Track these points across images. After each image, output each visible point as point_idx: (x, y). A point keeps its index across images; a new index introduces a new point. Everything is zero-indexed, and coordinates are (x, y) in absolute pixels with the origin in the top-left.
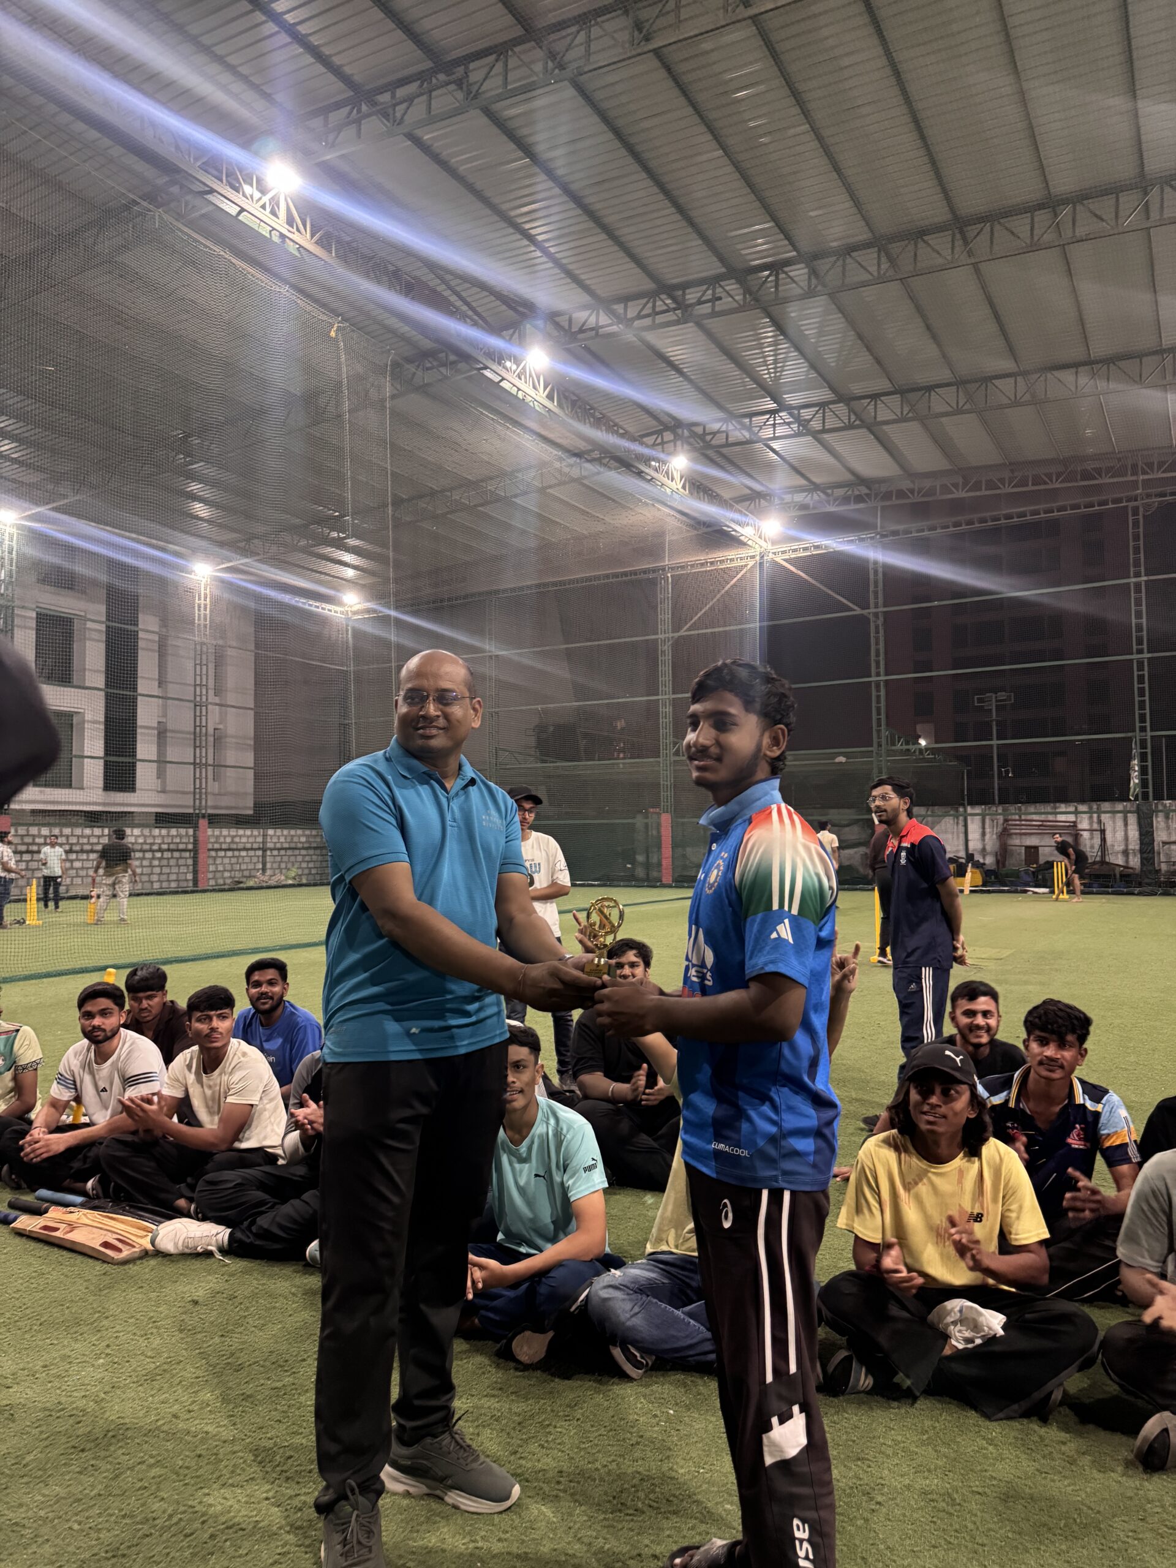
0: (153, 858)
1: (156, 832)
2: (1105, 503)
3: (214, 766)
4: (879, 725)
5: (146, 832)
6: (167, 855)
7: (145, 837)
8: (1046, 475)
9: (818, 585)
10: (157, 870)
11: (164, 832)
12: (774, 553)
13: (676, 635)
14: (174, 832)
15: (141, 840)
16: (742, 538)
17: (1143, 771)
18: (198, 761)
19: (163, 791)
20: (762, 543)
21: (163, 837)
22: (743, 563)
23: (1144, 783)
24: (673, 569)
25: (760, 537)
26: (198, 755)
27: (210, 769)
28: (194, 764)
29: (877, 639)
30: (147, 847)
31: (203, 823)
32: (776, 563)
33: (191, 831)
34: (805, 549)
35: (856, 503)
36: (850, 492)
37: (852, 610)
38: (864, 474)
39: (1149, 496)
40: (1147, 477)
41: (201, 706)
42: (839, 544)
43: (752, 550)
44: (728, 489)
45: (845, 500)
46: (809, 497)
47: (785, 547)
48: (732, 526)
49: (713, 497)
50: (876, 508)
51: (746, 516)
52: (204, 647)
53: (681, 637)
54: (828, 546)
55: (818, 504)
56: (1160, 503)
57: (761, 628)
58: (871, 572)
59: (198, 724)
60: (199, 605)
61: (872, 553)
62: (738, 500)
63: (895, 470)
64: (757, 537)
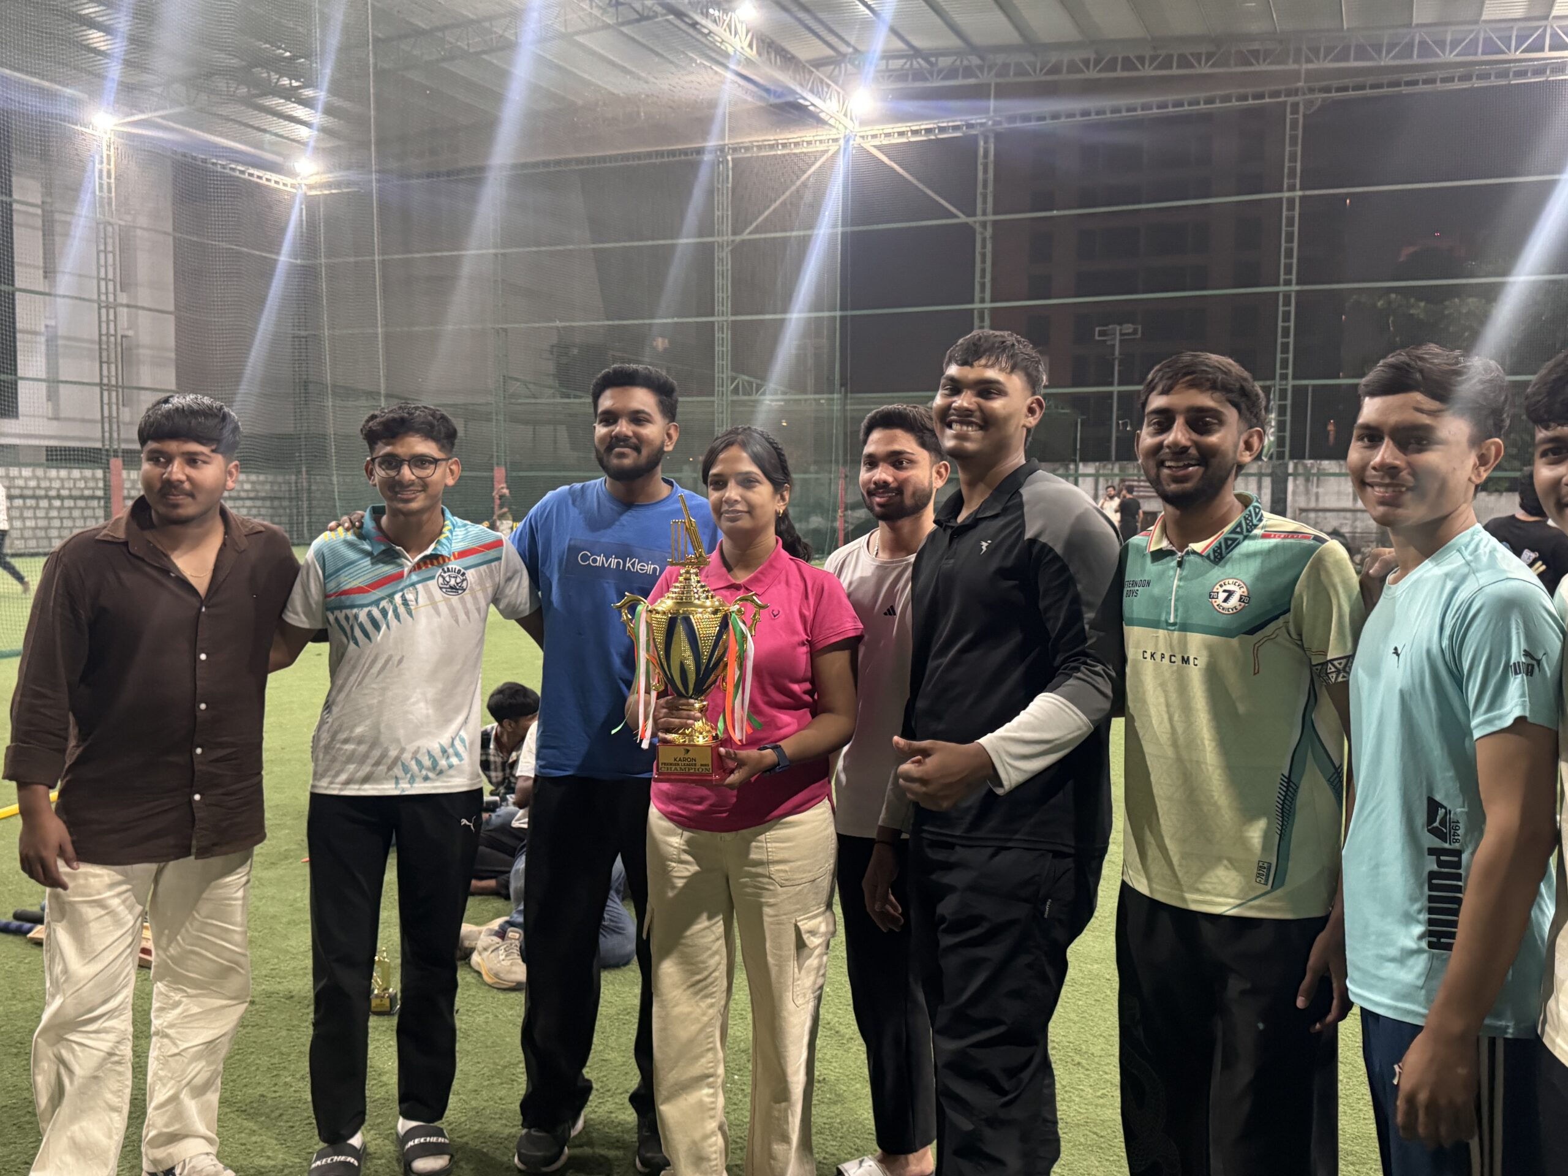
0: (51, 507)
1: (53, 473)
2: (1261, 96)
3: (123, 388)
5: (40, 472)
6: (69, 503)
7: (38, 479)
8: (1192, 54)
9: (915, 182)
10: (56, 523)
11: (63, 473)
12: (863, 137)
13: (738, 238)
14: (76, 473)
15: (33, 483)
16: (822, 115)
17: (1281, 426)
18: (105, 381)
19: (56, 418)
20: (847, 121)
21: (62, 480)
22: (823, 147)
23: (1280, 442)
24: (735, 150)
25: (845, 115)
26: (105, 373)
27: (120, 390)
28: (101, 384)
29: (984, 255)
30: (42, 493)
31: (116, 463)
32: (861, 148)
33: (99, 473)
34: (901, 134)
35: (965, 77)
36: (958, 62)
37: (956, 216)
38: (977, 40)
39: (1311, 90)
40: (1310, 66)
41: (107, 307)
42: (942, 130)
43: (834, 131)
44: (807, 49)
45: (952, 73)
46: (908, 66)
47: (877, 129)
48: (809, 99)
49: (787, 59)
50: (989, 85)
51: (828, 86)
52: (110, 229)
53: (743, 241)
54: (928, 131)
55: (919, 76)
56: (1324, 100)
57: (844, 234)
58: (980, 168)
59: (104, 331)
60: (101, 171)
61: (982, 143)
62: (819, 63)
63: (1012, 37)
64: (841, 115)
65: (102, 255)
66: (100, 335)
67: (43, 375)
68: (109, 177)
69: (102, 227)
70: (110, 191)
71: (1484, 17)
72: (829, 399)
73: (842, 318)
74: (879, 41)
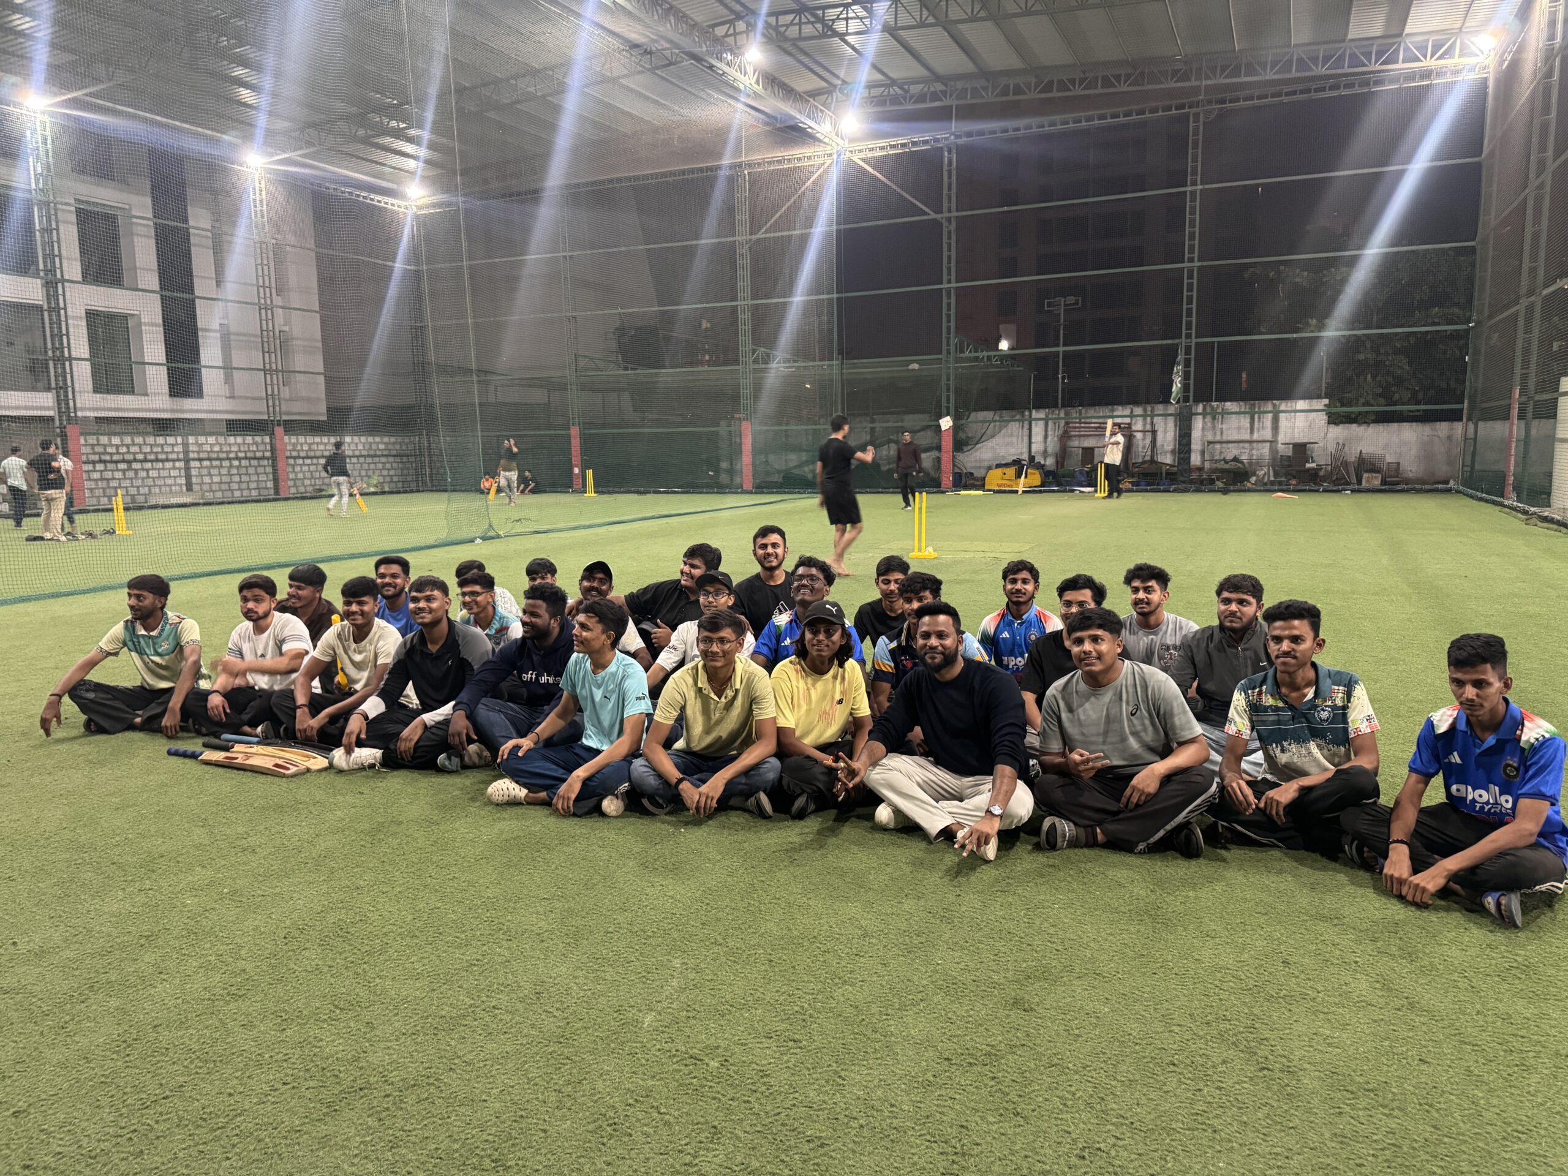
0: (231, 466)
1: (232, 439)
2: (1169, 109)
3: (283, 371)
4: (949, 333)
5: (221, 439)
6: (244, 463)
7: (221, 445)
8: (1113, 76)
9: (894, 187)
10: (236, 479)
11: (239, 440)
12: (851, 152)
13: (754, 237)
14: (249, 439)
15: (217, 448)
16: (818, 135)
17: (1186, 376)
18: (268, 367)
19: (232, 397)
20: (838, 140)
21: (239, 445)
22: (820, 161)
23: (1186, 387)
24: (750, 165)
25: (837, 135)
26: (267, 361)
27: (280, 374)
28: (264, 370)
29: (949, 245)
30: (224, 455)
31: (279, 430)
32: (850, 161)
33: (267, 439)
34: (882, 148)
35: (932, 101)
36: (926, 89)
37: (928, 214)
38: (941, 70)
39: (1210, 102)
40: (1209, 82)
41: (266, 309)
42: (914, 144)
43: (829, 148)
44: (805, 83)
45: (921, 98)
46: (886, 93)
47: (862, 145)
48: (808, 123)
49: (788, 92)
50: (951, 106)
51: (822, 111)
52: (264, 246)
53: (758, 240)
54: (903, 145)
55: (895, 100)
56: (1220, 109)
57: (838, 231)
58: (945, 174)
59: (264, 328)
60: (255, 200)
61: (946, 154)
62: (814, 94)
63: (969, 67)
64: (833, 134)
65: (260, 267)
66: (262, 331)
67: (221, 364)
68: (262, 206)
69: (258, 245)
70: (262, 216)
71: (1350, 37)
72: (828, 366)
73: (838, 299)
74: (864, 74)
